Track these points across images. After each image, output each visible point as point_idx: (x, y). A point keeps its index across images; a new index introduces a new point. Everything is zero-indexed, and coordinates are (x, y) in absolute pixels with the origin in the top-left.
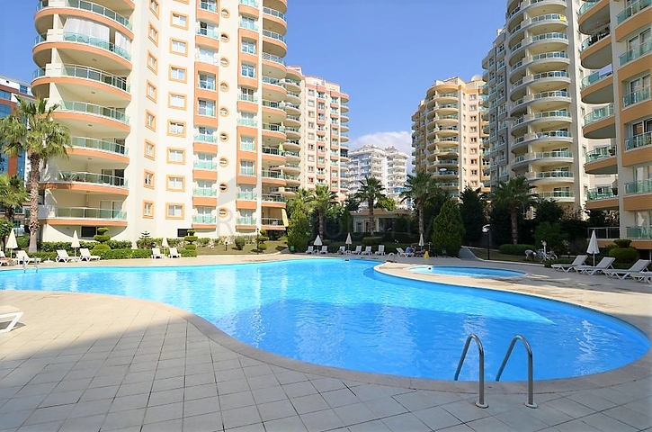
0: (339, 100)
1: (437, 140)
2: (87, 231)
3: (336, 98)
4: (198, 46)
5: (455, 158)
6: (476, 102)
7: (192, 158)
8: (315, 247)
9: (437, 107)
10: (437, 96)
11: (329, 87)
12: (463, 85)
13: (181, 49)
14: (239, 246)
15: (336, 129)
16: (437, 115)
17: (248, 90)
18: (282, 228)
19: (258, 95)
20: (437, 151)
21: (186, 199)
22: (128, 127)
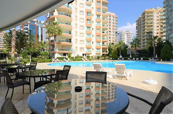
0: (115, 18)
1: (146, 27)
2: (65, 54)
3: (114, 17)
4: (86, 4)
5: (152, 32)
6: (159, 15)
7: (85, 35)
8: (120, 58)
9: (146, 17)
10: (146, 14)
11: (112, 14)
12: (154, 10)
13: (82, 6)
14: (98, 58)
15: (114, 26)
16: (146, 20)
17: (98, 16)
18: (107, 53)
19: (101, 17)
20: (146, 31)
21: (84, 46)
22: (72, 27)
